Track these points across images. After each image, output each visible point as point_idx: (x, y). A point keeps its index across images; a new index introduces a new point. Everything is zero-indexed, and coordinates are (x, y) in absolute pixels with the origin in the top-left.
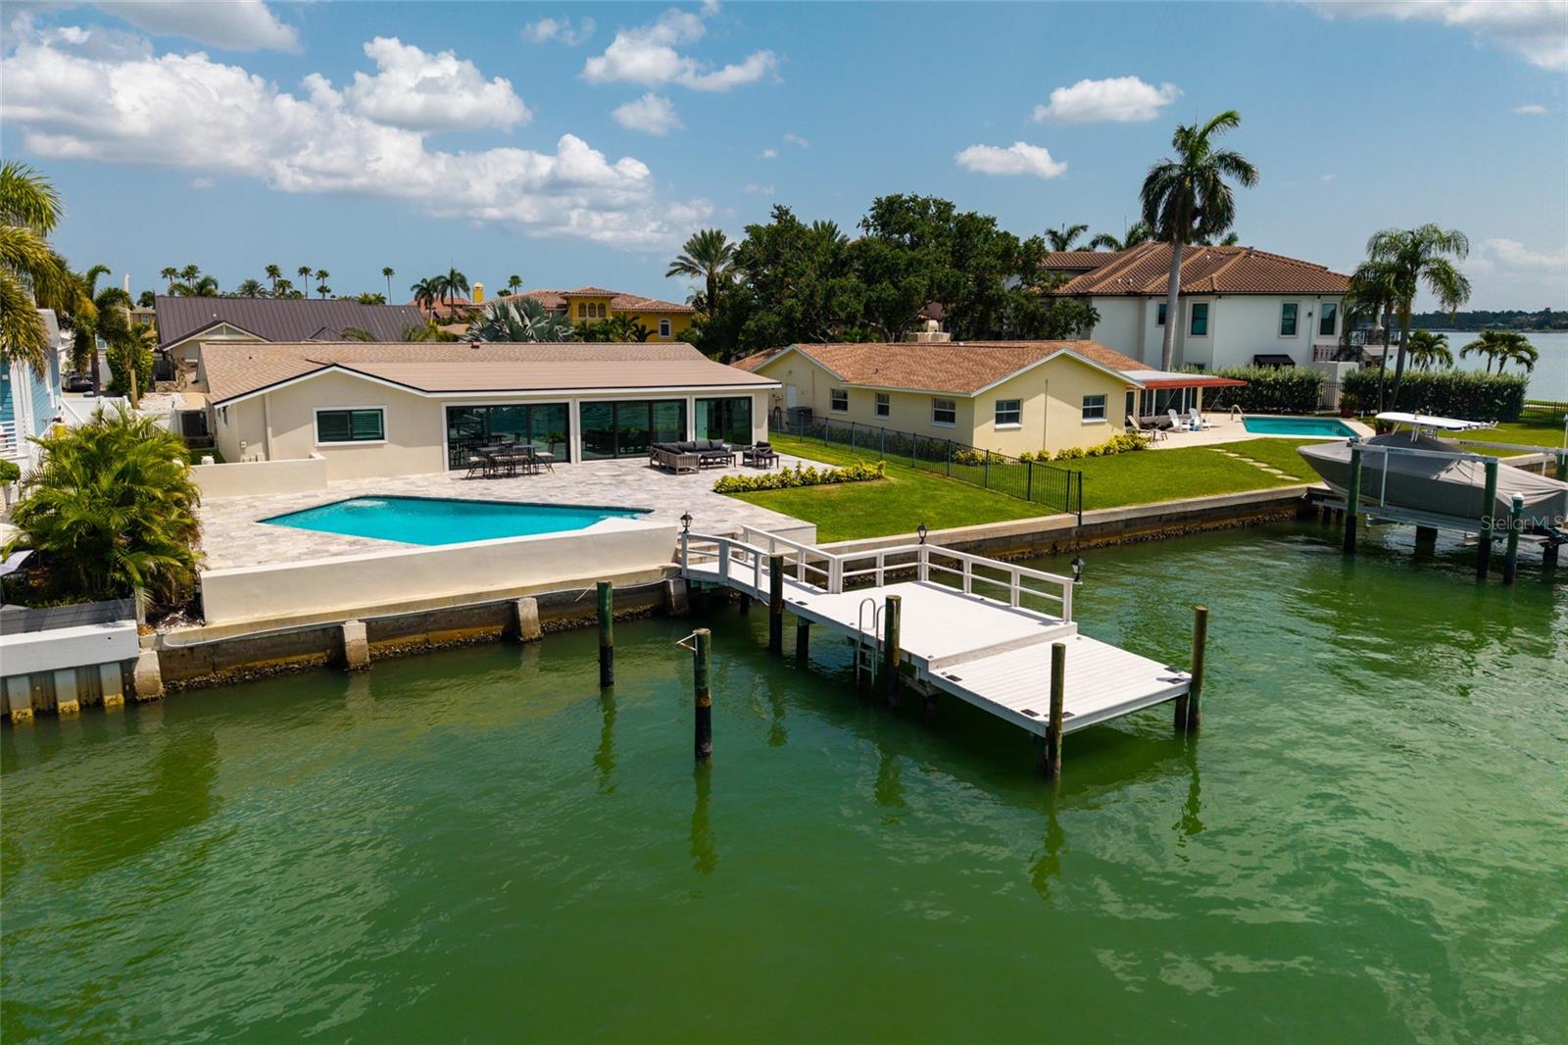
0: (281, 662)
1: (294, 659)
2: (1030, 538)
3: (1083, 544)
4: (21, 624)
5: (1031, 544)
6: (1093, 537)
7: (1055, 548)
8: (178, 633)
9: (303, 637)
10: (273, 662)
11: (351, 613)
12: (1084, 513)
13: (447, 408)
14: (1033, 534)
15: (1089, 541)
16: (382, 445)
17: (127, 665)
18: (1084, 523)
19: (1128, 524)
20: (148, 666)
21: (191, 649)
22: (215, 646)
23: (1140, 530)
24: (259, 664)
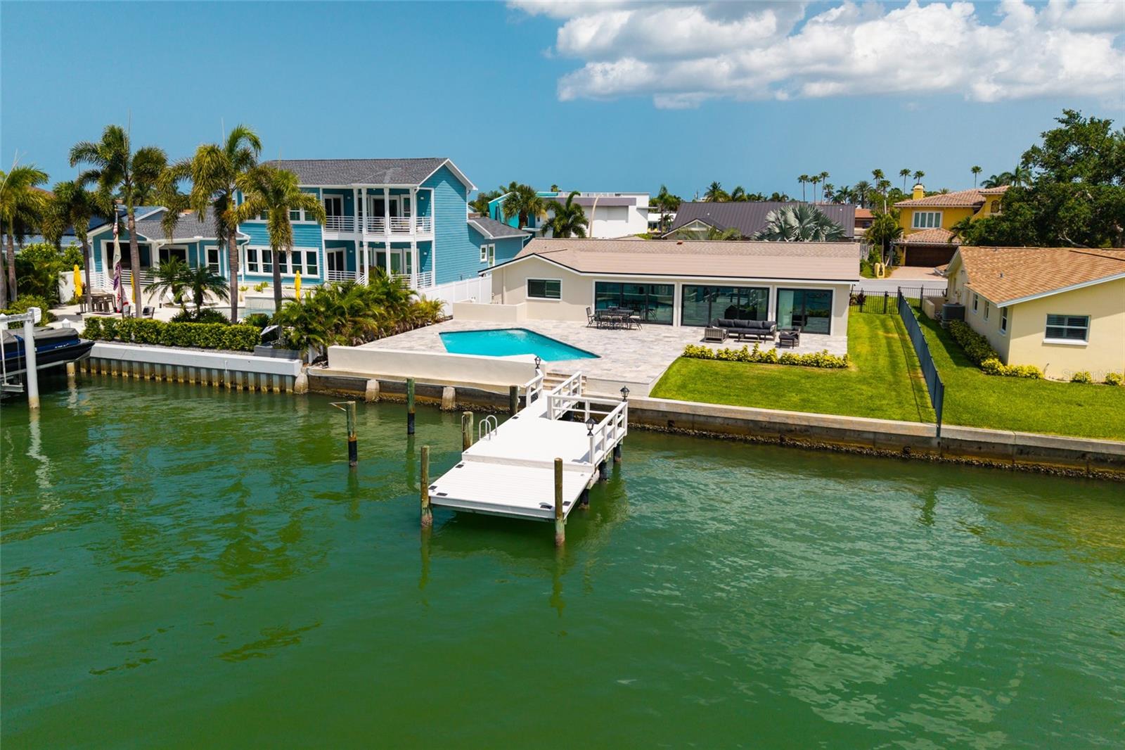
0: (349, 392)
1: (354, 392)
2: (871, 436)
3: (947, 457)
4: (269, 354)
5: (874, 442)
6: (965, 453)
7: (906, 452)
8: (316, 370)
9: (358, 383)
10: (346, 391)
11: (374, 376)
12: (943, 426)
13: (596, 283)
14: (875, 433)
15: (960, 455)
16: (558, 302)
17: (294, 378)
18: (942, 435)
19: (1023, 450)
20: (302, 380)
21: (319, 377)
22: (327, 378)
23: (1043, 461)
24: (342, 391)
